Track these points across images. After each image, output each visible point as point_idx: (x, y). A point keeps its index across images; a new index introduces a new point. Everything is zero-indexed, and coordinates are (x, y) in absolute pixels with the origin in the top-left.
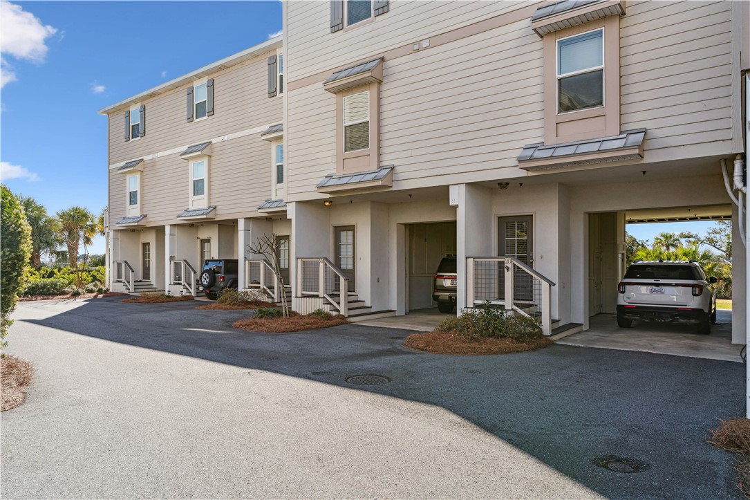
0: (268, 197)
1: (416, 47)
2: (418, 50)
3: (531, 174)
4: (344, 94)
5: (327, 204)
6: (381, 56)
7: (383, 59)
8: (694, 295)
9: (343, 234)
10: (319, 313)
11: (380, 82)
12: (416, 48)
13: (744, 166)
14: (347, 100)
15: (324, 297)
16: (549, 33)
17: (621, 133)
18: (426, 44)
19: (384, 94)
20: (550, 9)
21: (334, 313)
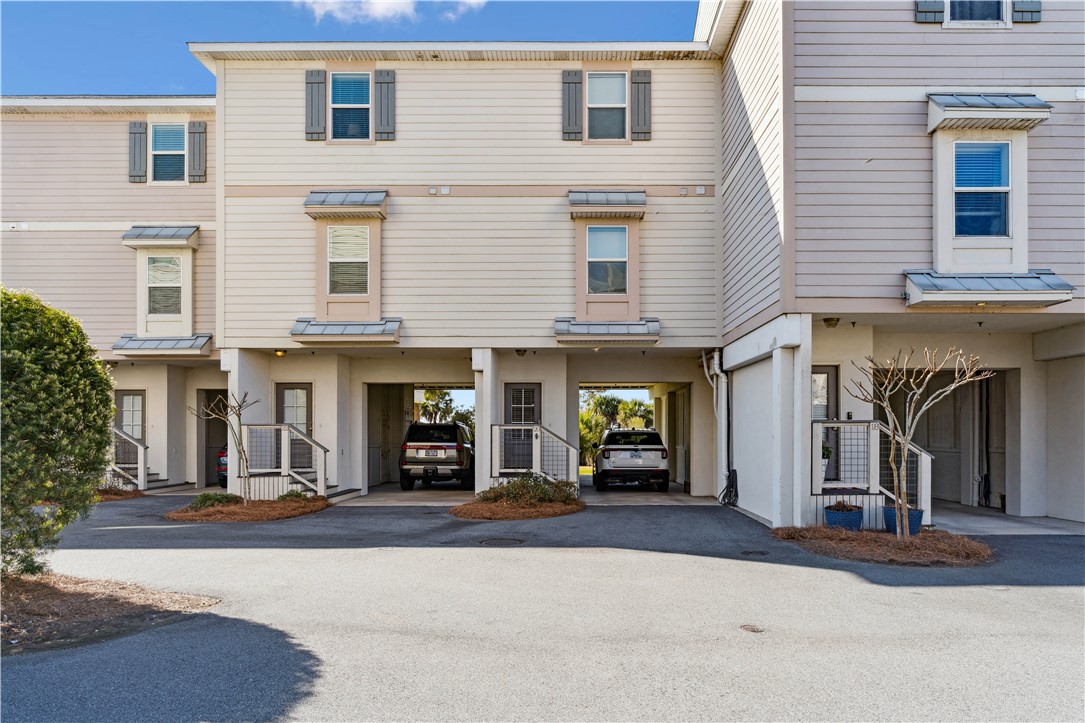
0: (129, 332)
1: (433, 191)
2: (435, 195)
3: (561, 346)
4: (329, 222)
5: (279, 353)
6: (384, 189)
7: (387, 194)
8: (663, 458)
9: (288, 394)
10: (292, 496)
11: (383, 219)
12: (431, 191)
13: (721, 357)
14: (331, 229)
15: (289, 475)
16: (581, 218)
17: (641, 319)
18: (445, 191)
19: (387, 234)
20: (583, 197)
21: (310, 495)
